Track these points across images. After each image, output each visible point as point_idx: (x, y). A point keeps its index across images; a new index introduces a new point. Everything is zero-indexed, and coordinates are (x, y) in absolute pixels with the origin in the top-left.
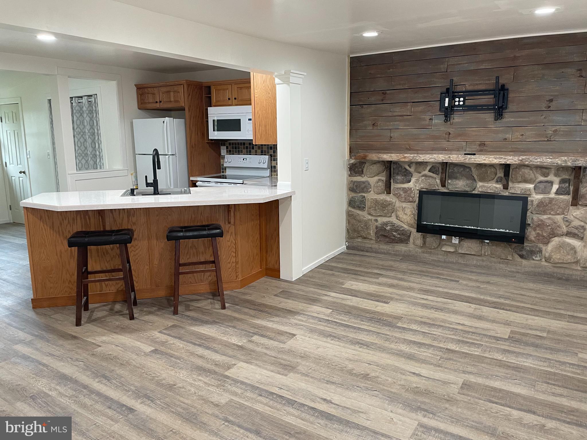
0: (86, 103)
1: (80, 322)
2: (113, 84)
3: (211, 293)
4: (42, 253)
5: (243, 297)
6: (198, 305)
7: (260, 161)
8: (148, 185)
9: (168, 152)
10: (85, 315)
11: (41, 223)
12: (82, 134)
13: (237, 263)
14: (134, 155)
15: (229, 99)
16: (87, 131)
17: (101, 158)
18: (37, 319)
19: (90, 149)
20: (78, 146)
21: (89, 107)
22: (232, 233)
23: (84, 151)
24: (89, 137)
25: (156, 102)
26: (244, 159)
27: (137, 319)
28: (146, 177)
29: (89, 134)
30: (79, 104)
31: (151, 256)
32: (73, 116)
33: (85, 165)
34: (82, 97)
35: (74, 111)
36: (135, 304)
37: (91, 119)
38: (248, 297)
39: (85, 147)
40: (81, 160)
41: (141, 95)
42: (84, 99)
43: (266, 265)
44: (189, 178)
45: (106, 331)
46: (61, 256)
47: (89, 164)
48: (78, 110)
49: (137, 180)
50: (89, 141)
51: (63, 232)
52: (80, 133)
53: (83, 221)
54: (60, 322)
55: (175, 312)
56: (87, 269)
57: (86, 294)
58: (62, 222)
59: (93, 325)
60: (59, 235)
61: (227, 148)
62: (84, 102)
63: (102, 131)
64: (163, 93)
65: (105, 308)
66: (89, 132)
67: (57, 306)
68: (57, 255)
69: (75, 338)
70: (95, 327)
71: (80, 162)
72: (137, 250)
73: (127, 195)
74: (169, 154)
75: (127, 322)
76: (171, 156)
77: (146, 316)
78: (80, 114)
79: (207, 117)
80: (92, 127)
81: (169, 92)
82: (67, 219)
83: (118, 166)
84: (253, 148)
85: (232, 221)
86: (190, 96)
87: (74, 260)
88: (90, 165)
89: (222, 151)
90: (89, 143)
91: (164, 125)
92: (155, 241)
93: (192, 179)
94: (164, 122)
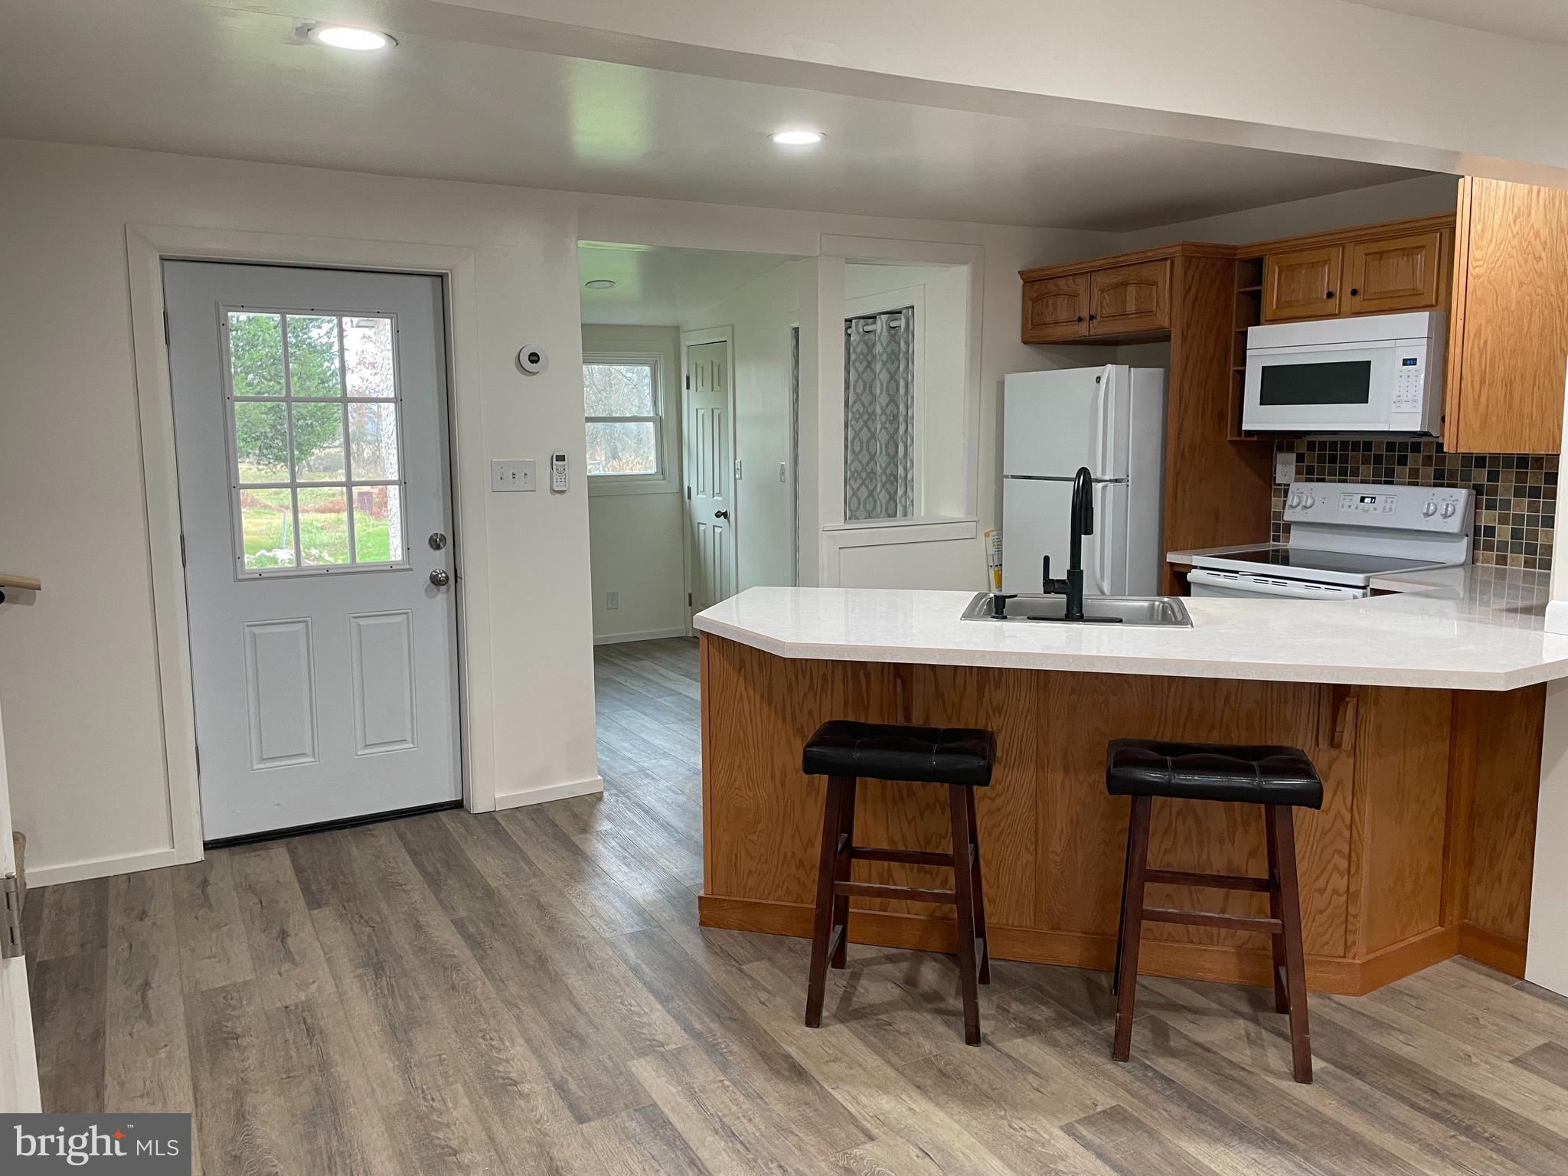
0: (885, 333)
1: (819, 1014)
2: (961, 274)
3: (1241, 988)
4: (736, 766)
5: (1376, 1038)
6: (1201, 1037)
7: (1432, 507)
8: (1050, 586)
9: (1104, 472)
10: (835, 982)
11: (742, 682)
12: (866, 417)
13: (1351, 896)
14: (1000, 477)
15: (1330, 295)
16: (878, 411)
17: (908, 484)
18: (708, 968)
19: (882, 460)
20: (853, 451)
21: (889, 343)
22: (1340, 782)
23: (868, 464)
24: (883, 427)
25: (1080, 319)
26: (1362, 500)
27: (989, 1043)
28: (1047, 559)
29: (883, 418)
30: (867, 337)
31: (1041, 826)
32: (847, 371)
33: (865, 503)
34: (875, 318)
35: (853, 357)
36: (985, 979)
37: (893, 377)
38: (1395, 1044)
39: (870, 454)
40: (859, 488)
41: (1034, 301)
42: (879, 322)
43: (1464, 914)
44: (1162, 556)
45: (891, 1073)
46: (783, 785)
47: (875, 502)
48: (862, 353)
49: (1000, 552)
50: (883, 437)
51: (793, 714)
52: (861, 415)
53: (850, 685)
54: (763, 996)
55: (1120, 1050)
56: (849, 840)
57: (842, 918)
58: (794, 684)
59: (855, 1032)
60: (784, 719)
61: (1300, 458)
62: (879, 331)
63: (919, 411)
64: (1102, 291)
65: (889, 967)
66: (883, 412)
67: (761, 931)
68: (773, 778)
69: (797, 1073)
70: (859, 1046)
71: (855, 494)
72: (999, 795)
73: (979, 617)
74: (1107, 478)
75: (957, 1048)
76: (1111, 485)
77: (1019, 1041)
78: (865, 364)
79: (1243, 361)
80: (893, 401)
81: (1123, 285)
82: (808, 672)
83: (952, 509)
84: (1403, 461)
85: (1347, 739)
86: (1192, 295)
87: (816, 805)
88: (879, 504)
89: (1279, 468)
90: (881, 444)
91: (1098, 390)
92: (1059, 777)
93: (1172, 557)
94: (1098, 379)
